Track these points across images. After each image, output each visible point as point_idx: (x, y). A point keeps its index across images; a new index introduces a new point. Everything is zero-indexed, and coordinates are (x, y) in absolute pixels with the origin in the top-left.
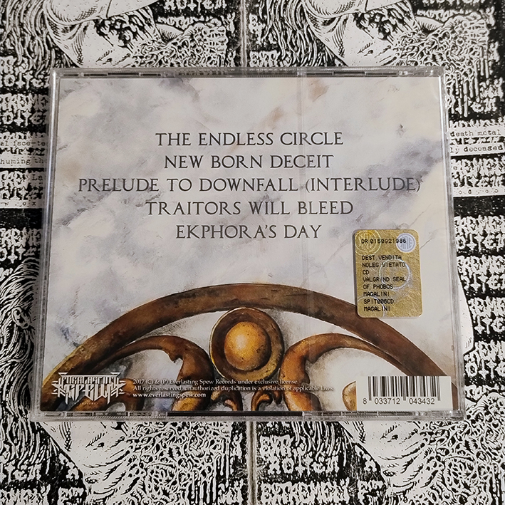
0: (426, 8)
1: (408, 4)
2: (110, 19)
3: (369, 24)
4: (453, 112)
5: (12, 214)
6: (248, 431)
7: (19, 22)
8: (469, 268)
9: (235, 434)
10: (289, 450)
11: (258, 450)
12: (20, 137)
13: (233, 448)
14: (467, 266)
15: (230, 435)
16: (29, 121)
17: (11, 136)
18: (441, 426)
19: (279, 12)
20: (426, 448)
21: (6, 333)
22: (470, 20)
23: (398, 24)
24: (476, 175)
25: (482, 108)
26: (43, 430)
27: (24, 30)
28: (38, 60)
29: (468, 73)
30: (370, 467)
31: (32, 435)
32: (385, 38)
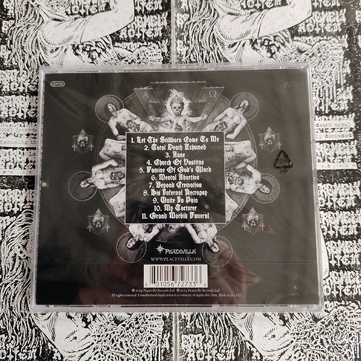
0: (301, 35)
1: (288, 33)
2: (82, 44)
3: (261, 46)
4: (318, 109)
5: (16, 179)
6: (173, 331)
7: (21, 46)
8: (327, 220)
9: (165, 333)
10: (201, 344)
11: (180, 345)
12: (21, 126)
13: (163, 342)
14: (325, 219)
15: (161, 333)
16: (27, 114)
17: (15, 125)
18: (305, 329)
19: (198, 38)
20: (294, 344)
21: (11, 261)
22: (331, 44)
23: (281, 46)
24: (333, 154)
25: (338, 107)
26: (37, 327)
27: (24, 51)
28: (33, 72)
29: (329, 81)
30: (256, 356)
31: (30, 330)
32: (271, 57)
